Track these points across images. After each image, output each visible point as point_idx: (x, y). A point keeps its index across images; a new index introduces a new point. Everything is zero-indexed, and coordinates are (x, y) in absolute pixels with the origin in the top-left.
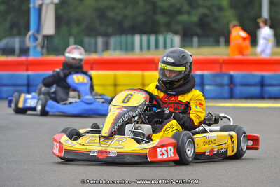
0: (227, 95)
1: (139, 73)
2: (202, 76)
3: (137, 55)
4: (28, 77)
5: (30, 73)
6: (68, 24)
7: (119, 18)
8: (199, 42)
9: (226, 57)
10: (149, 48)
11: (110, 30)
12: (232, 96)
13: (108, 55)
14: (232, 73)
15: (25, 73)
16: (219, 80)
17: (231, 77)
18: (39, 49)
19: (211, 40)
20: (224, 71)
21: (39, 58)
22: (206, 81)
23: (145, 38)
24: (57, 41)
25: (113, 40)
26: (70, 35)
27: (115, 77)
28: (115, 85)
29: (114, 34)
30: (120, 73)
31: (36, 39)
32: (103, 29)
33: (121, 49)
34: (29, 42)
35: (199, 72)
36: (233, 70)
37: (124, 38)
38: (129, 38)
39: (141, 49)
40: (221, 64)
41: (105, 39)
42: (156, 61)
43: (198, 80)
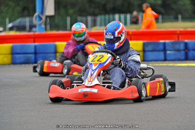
0: (183, 57)
2: (164, 44)
4: (35, 47)
5: (36, 44)
6: (65, 7)
7: (103, 2)
8: (163, 18)
9: (182, 29)
11: (97, 11)
12: (187, 59)
13: (95, 30)
14: (186, 41)
15: (33, 44)
16: (177, 47)
17: (186, 44)
18: (43, 26)
19: (172, 17)
20: (180, 40)
21: (44, 32)
22: (167, 48)
23: (122, 16)
24: (57, 20)
25: (99, 18)
26: (68, 15)
29: (100, 14)
31: (41, 19)
32: (92, 10)
33: (105, 25)
34: (35, 21)
35: (162, 41)
36: (187, 39)
37: (107, 16)
38: (111, 16)
40: (179, 34)
41: (93, 18)
42: (131, 33)
43: (161, 47)
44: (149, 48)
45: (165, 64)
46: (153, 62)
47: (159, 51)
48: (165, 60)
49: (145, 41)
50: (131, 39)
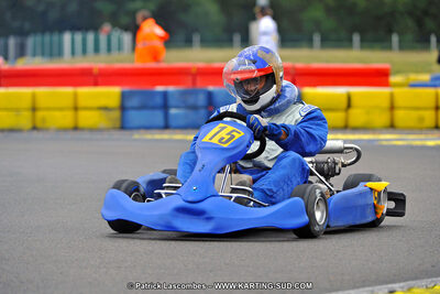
1: (69, 90)
2: (165, 94)
3: (66, 62)
7: (41, 8)
9: (201, 65)
10: (84, 51)
11: (27, 26)
13: (23, 64)
14: (211, 88)
16: (191, 100)
17: (210, 95)
20: (200, 85)
22: (172, 101)
23: (79, 37)
25: (30, 42)
27: (34, 96)
28: (34, 109)
29: (34, 31)
30: (41, 91)
32: (16, 24)
33: (43, 54)
35: (160, 88)
36: (212, 84)
37: (47, 38)
38: (55, 38)
39: (73, 53)
40: (195, 75)
41: (19, 40)
42: (95, 71)
43: (159, 100)
44: (134, 102)
45: (165, 135)
46: (142, 131)
47: (154, 108)
48: (166, 127)
49: (127, 89)
50: (96, 84)
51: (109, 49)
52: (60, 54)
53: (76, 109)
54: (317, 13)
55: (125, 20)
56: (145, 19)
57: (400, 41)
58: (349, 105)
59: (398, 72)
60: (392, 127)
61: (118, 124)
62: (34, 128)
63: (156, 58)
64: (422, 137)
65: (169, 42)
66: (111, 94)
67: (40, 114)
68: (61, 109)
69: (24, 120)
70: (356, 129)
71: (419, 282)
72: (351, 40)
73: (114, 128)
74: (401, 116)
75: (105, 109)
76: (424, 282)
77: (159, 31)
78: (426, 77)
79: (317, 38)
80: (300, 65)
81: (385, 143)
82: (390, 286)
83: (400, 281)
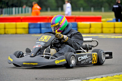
1: (14, 23)
2: (40, 24)
3: (14, 16)
7: (7, 1)
9: (50, 16)
10: (19, 13)
11: (3, 6)
13: (2, 16)
16: (47, 26)
19: (44, 9)
22: (42, 26)
23: (17, 9)
25: (4, 10)
27: (5, 25)
28: (5, 28)
29: (5, 8)
30: (7, 24)
33: (7, 14)
37: (8, 9)
38: (11, 9)
39: (15, 13)
40: (49, 19)
41: (1, 10)
42: (21, 18)
43: (39, 26)
44: (32, 26)
45: (40, 35)
46: (34, 34)
47: (37, 28)
48: (41, 33)
49: (30, 23)
50: (22, 21)
51: (25, 12)
52: (12, 13)
53: (16, 28)
54: (82, 2)
55: (29, 4)
56: (35, 4)
57: (105, 9)
58: (90, 27)
59: (104, 18)
60: (102, 33)
61: (27, 32)
62: (5, 33)
63: (37, 14)
64: (110, 35)
65: (41, 10)
66: (26, 24)
67: (6, 30)
68: (12, 28)
69: (2, 31)
70: (92, 33)
71: (109, 75)
72: (91, 9)
73: (27, 33)
74: (105, 30)
75: (24, 28)
76: (111, 75)
77: (39, 7)
78: (111, 19)
79: (82, 9)
80: (77, 16)
81: (100, 37)
82: (101, 76)
83: (104, 75)
